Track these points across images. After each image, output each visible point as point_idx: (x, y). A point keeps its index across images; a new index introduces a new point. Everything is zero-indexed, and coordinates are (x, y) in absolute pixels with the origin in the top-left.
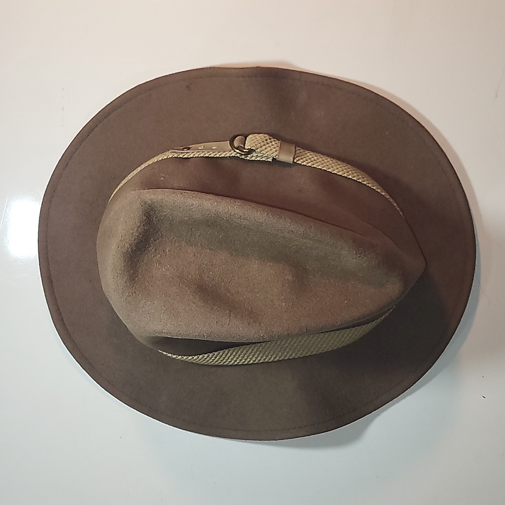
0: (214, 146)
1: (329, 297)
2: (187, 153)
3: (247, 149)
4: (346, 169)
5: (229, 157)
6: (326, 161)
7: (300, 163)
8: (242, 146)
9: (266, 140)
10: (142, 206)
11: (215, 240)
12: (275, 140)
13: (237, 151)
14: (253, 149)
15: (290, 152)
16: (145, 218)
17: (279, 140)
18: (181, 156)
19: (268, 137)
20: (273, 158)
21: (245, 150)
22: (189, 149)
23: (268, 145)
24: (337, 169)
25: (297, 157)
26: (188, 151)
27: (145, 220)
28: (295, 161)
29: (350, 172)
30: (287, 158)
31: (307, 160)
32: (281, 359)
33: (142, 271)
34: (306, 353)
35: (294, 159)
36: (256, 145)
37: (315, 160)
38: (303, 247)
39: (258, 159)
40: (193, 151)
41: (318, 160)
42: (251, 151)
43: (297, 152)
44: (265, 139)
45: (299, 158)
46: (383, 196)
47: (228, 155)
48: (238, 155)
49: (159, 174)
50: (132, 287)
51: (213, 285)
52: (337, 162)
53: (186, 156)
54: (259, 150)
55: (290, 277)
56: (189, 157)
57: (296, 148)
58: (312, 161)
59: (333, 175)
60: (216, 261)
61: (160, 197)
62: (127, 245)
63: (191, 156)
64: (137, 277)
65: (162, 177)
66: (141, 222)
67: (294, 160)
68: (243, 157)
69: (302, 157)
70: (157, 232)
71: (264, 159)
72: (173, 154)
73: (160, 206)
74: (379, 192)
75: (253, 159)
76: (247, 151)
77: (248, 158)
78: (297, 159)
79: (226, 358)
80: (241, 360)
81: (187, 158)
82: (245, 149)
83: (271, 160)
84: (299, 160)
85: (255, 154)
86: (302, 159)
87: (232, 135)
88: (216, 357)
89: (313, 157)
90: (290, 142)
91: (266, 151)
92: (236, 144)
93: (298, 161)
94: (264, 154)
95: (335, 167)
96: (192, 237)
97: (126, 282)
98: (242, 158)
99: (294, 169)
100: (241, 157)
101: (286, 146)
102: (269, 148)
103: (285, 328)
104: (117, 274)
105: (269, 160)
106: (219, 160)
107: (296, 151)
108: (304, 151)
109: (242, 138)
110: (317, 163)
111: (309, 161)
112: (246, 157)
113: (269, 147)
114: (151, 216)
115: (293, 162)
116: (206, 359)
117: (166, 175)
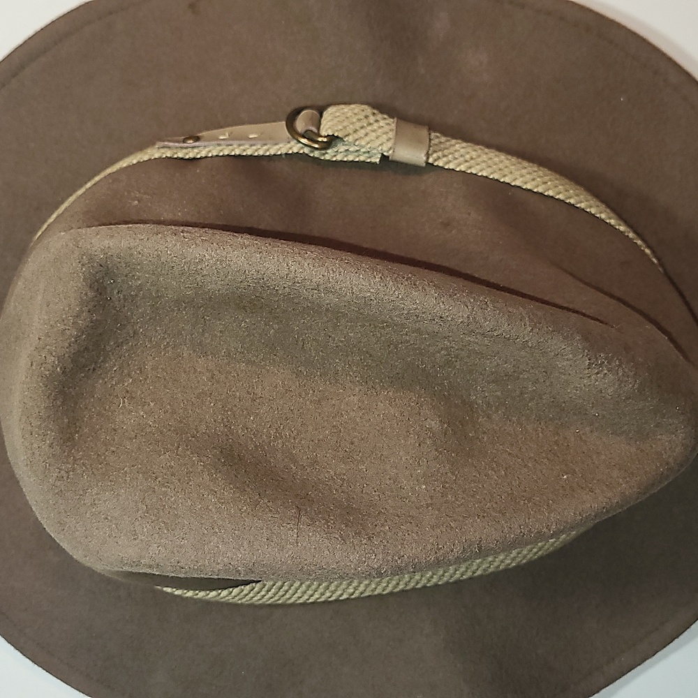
0: (253, 131)
1: (526, 466)
2: (193, 147)
3: (325, 137)
4: (539, 177)
5: (286, 154)
6: (496, 159)
7: (441, 165)
8: (315, 130)
9: (366, 117)
10: (83, 265)
11: (259, 341)
12: (385, 116)
13: (304, 141)
14: (337, 137)
15: (420, 141)
16: (91, 294)
17: (393, 118)
18: (180, 155)
19: (368, 110)
20: (383, 154)
21: (320, 139)
22: (197, 139)
23: (369, 128)
24: (522, 176)
25: (435, 152)
26: (197, 144)
27: (92, 299)
28: (430, 161)
29: (549, 183)
30: (412, 154)
31: (456, 159)
32: (408, 588)
33: (91, 418)
34: (462, 575)
35: (428, 156)
36: (345, 127)
37: (472, 159)
38: (463, 354)
39: (350, 158)
40: (206, 143)
41: (479, 160)
42: (333, 140)
43: (432, 142)
44: (364, 114)
45: (440, 154)
46: (622, 232)
47: (284, 151)
48: (306, 150)
49: (129, 192)
50: (68, 456)
51: (256, 446)
52: (520, 163)
53: (191, 155)
54: (350, 139)
55: (434, 424)
56: (199, 156)
57: (430, 134)
58: (466, 161)
59: (513, 190)
60: (263, 389)
61: (124, 244)
62: (51, 359)
63: (203, 154)
64: (77, 432)
65: (134, 200)
66: (82, 303)
67: (428, 158)
68: (316, 154)
69: (446, 152)
70: (123, 326)
71: (362, 158)
72: (162, 150)
73: (127, 265)
74: (612, 226)
75: (339, 158)
76: (325, 140)
77: (327, 157)
78: (435, 155)
79: (290, 591)
80: (322, 594)
81: (194, 159)
82: (321, 136)
83: (378, 160)
84: (439, 158)
85: (342, 148)
86: (444, 156)
87: (289, 110)
88: (268, 591)
89: (468, 153)
90: (417, 121)
91: (367, 139)
92: (300, 125)
93: (435, 160)
94: (363, 147)
95: (518, 173)
96: (207, 335)
97: (51, 446)
98: (313, 157)
99: (429, 178)
100: (312, 155)
101: (409, 129)
102: (374, 134)
103: (429, 547)
104: (29, 428)
105: (373, 160)
106: (264, 163)
107: (430, 140)
108: (447, 141)
109: (313, 113)
110: (478, 164)
111: (462, 159)
112: (324, 154)
113: (374, 131)
114: (106, 288)
115: (427, 163)
116: (247, 595)
117: (145, 193)
